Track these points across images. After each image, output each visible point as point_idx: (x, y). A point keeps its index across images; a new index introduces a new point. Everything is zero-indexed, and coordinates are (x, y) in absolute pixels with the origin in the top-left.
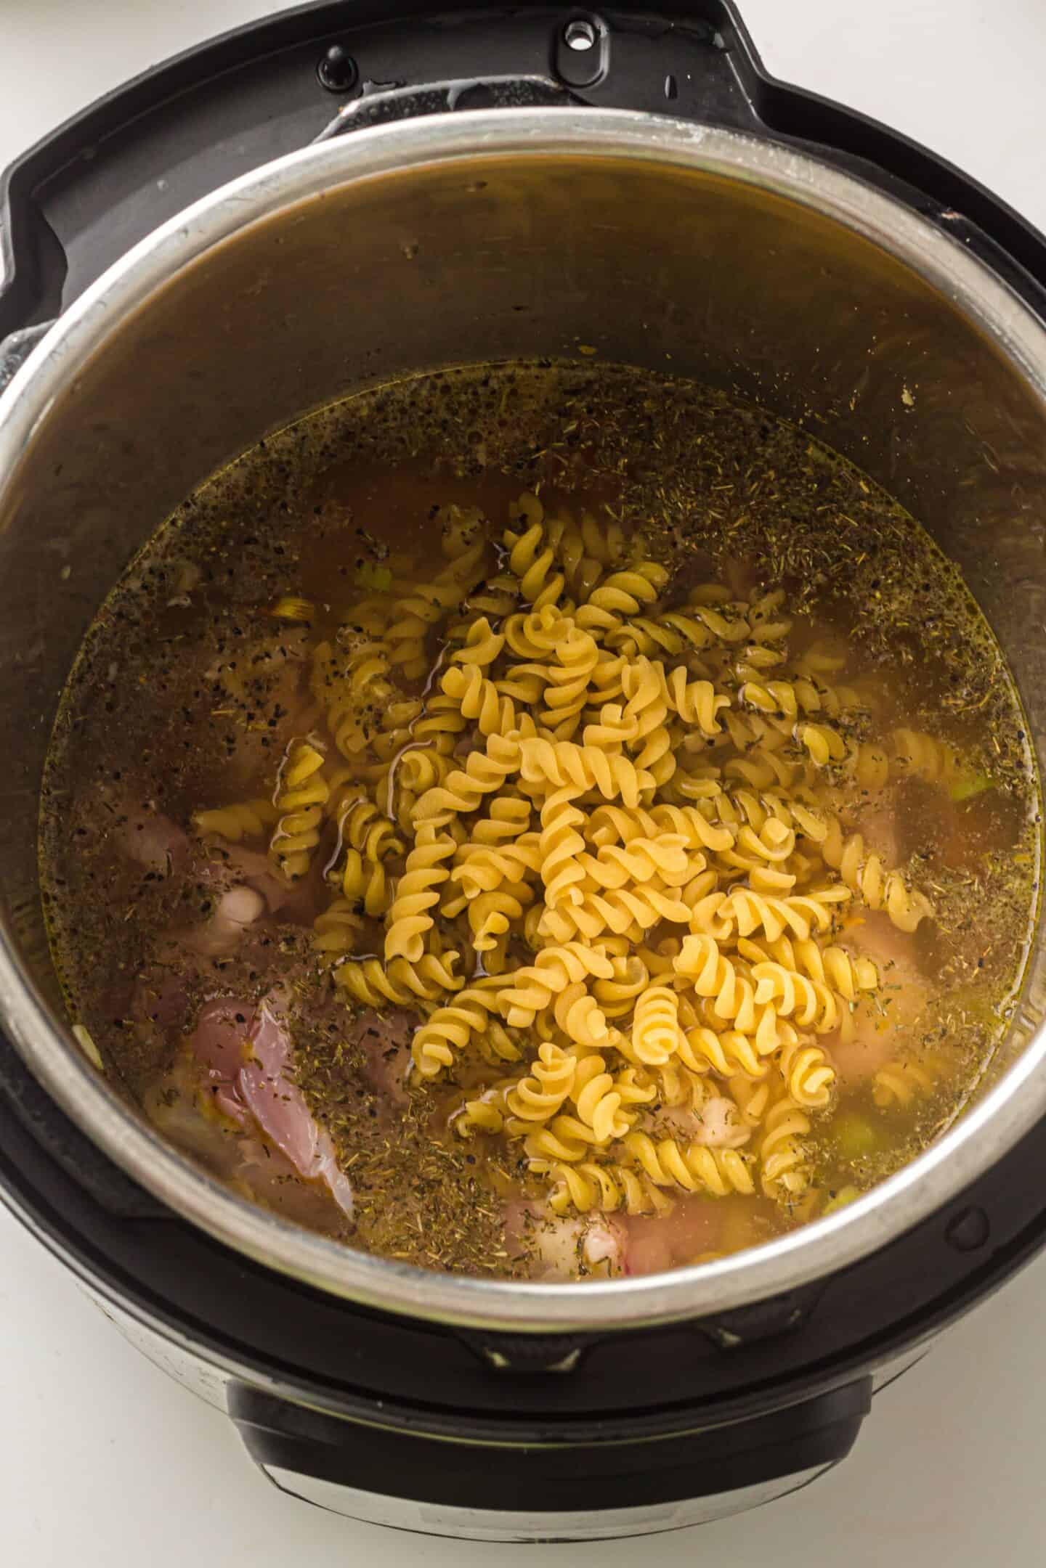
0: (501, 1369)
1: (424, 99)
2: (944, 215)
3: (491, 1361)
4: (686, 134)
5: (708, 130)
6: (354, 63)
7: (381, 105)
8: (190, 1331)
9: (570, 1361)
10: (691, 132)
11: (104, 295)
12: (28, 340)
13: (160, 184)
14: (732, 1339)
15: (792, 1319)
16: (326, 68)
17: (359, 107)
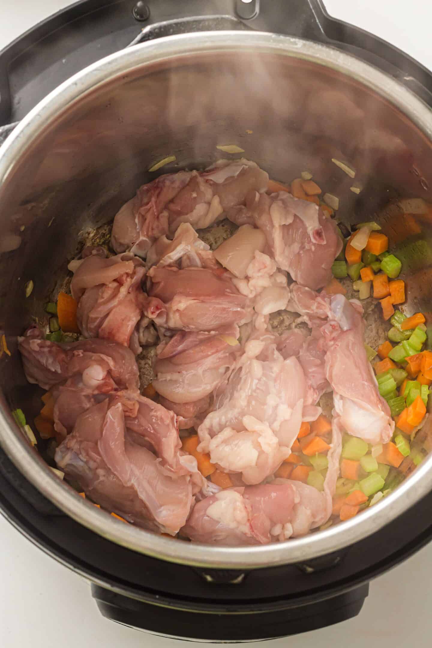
0: (210, 583)
1: (179, 25)
2: (405, 78)
3: (206, 579)
4: (295, 43)
5: (304, 42)
6: (149, 9)
7: (160, 28)
8: (76, 564)
9: (240, 579)
10: (297, 43)
11: (40, 112)
12: (6, 130)
13: (64, 61)
14: (310, 570)
15: (336, 561)
16: (136, 10)
17: (151, 28)
